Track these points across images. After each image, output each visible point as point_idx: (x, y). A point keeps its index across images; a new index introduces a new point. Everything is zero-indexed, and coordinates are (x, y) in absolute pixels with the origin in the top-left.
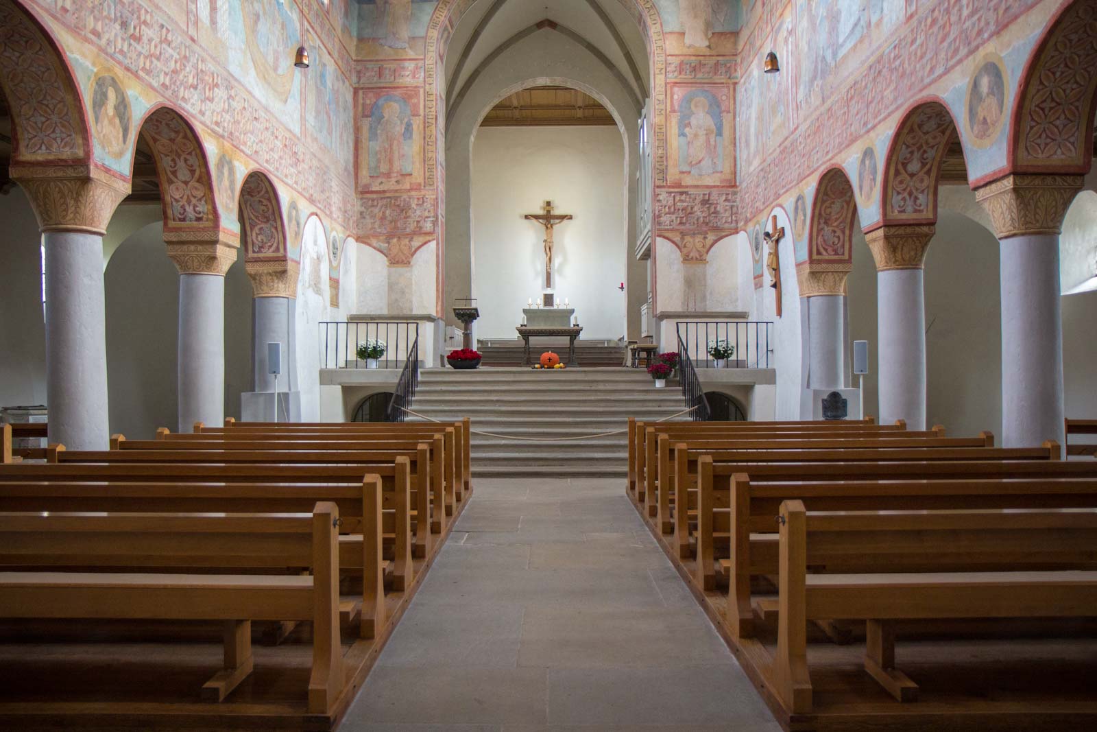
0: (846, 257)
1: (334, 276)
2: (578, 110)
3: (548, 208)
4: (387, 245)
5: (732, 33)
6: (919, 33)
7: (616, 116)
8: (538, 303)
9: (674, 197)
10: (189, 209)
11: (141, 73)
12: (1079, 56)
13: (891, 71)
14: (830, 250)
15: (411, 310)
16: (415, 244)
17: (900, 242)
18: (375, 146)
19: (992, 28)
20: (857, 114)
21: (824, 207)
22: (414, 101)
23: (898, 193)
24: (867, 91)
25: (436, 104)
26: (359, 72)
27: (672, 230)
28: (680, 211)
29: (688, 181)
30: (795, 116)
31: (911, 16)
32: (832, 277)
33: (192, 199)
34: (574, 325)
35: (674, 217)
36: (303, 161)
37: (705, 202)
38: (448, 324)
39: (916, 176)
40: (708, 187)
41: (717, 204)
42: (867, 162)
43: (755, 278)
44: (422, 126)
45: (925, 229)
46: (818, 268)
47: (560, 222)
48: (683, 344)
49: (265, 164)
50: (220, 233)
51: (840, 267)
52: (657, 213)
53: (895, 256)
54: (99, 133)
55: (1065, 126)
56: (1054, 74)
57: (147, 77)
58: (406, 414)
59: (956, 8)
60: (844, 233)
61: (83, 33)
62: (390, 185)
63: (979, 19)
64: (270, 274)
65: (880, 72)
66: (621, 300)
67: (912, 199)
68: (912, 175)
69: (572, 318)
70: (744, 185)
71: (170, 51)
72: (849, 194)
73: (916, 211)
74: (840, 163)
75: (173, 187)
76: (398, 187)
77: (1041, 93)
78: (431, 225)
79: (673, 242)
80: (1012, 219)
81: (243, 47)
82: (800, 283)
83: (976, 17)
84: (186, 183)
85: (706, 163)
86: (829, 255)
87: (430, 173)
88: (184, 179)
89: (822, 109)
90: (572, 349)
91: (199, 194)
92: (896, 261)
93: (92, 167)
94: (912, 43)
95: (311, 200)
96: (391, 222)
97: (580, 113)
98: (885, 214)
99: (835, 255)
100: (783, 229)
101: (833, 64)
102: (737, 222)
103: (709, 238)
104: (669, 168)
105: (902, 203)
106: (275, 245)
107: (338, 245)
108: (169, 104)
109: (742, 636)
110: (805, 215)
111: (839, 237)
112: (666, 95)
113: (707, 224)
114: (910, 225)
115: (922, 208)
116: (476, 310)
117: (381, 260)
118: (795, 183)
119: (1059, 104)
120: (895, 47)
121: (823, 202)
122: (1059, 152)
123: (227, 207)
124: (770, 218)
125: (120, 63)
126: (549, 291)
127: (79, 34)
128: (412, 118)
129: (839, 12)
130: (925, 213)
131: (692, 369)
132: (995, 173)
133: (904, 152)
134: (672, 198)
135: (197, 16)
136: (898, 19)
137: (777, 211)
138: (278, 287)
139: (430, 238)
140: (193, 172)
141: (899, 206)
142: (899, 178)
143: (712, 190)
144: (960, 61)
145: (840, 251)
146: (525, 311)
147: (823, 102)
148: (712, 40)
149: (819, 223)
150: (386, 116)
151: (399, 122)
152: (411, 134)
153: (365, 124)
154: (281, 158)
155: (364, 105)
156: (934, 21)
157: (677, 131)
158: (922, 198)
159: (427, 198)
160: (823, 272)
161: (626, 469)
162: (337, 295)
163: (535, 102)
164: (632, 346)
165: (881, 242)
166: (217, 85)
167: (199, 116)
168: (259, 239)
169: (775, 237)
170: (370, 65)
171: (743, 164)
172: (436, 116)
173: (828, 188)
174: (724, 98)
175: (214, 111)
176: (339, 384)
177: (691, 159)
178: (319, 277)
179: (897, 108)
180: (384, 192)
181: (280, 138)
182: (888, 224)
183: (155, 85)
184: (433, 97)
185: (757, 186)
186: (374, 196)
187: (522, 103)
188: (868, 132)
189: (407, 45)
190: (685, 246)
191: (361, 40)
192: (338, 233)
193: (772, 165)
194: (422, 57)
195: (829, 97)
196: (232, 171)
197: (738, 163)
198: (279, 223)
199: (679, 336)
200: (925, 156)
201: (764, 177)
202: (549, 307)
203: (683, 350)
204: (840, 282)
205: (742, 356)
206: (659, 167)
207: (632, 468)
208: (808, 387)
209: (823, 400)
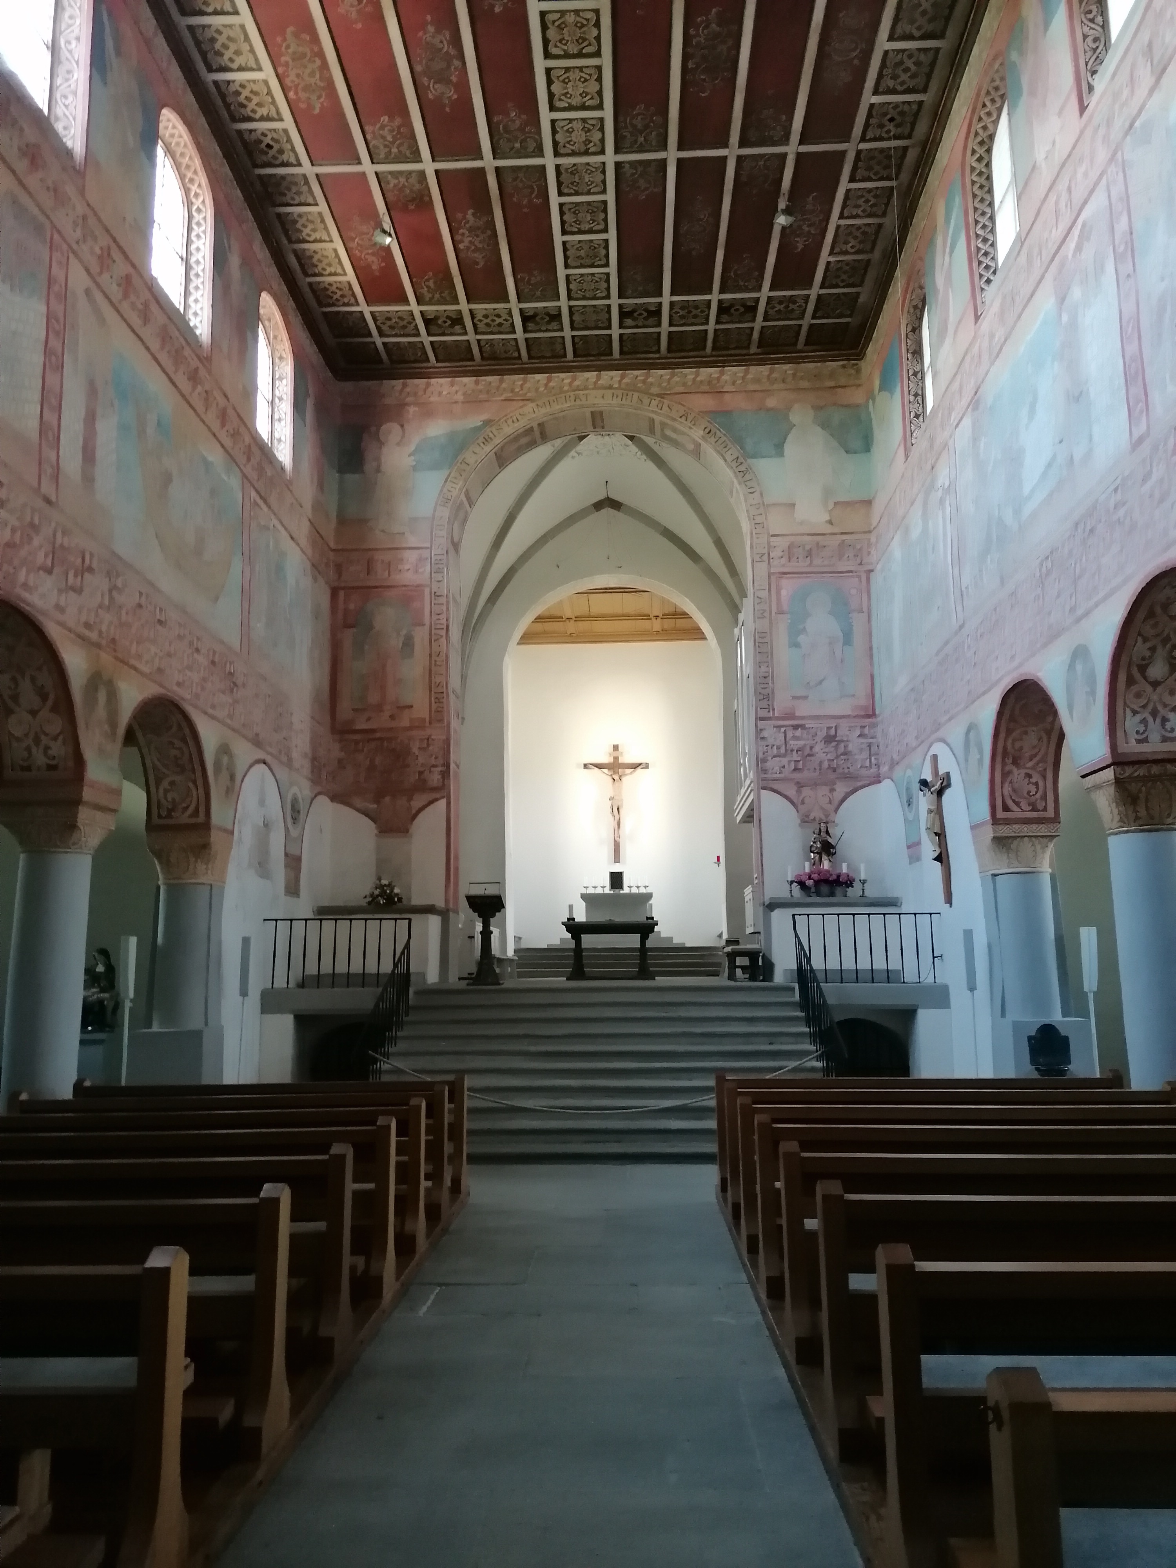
0: (1050, 813)
1: (294, 851)
2: (654, 619)
3: (616, 754)
4: (375, 806)
5: (864, 501)
6: (1155, 464)
7: (703, 625)
8: (603, 884)
9: (785, 732)
10: (38, 753)
13: (1112, 525)
14: (1024, 805)
15: (409, 899)
16: (416, 803)
17: (1144, 788)
18: (361, 666)
20: (1058, 596)
21: (1010, 739)
22: (417, 604)
23: (1135, 713)
24: (1072, 561)
25: (448, 609)
26: (339, 566)
27: (783, 780)
28: (795, 753)
29: (804, 710)
30: (959, 608)
31: (1141, 440)
32: (1031, 844)
33: (43, 737)
34: (648, 917)
35: (785, 761)
36: (244, 685)
37: (830, 739)
39: (1163, 686)
40: (832, 717)
41: (848, 741)
42: (1079, 667)
43: (909, 847)
44: (426, 640)
46: (1005, 831)
47: (631, 773)
48: (802, 948)
49: (175, 688)
50: (85, 788)
51: (1042, 829)
52: (761, 755)
53: (1136, 811)
60: (1044, 777)
64: (184, 850)
65: (1092, 531)
66: (717, 879)
67: (1158, 720)
68: (1155, 684)
69: (646, 907)
70: (888, 714)
72: (1050, 719)
73: (1165, 739)
74: (1034, 671)
75: (12, 719)
78: (439, 777)
79: (786, 797)
81: (144, 518)
82: (979, 855)
84: (34, 713)
85: (831, 684)
86: (1023, 811)
87: (438, 704)
88: (30, 707)
89: (1002, 594)
90: (642, 951)
91: (54, 729)
92: (1137, 818)
94: (1145, 480)
95: (257, 742)
96: (382, 773)
97: (656, 624)
98: (1113, 744)
99: (1032, 810)
100: (948, 774)
101: (1015, 528)
102: (878, 766)
103: (838, 790)
104: (776, 692)
105: (1142, 728)
106: (193, 806)
107: (302, 807)
110: (981, 752)
111: (1036, 784)
112: (770, 590)
113: (834, 770)
114: (1157, 762)
116: (502, 897)
117: (367, 827)
118: (962, 706)
120: (1116, 490)
121: (1009, 732)
123: (100, 750)
124: (928, 758)
126: (616, 868)
131: (818, 987)
133: (1139, 648)
134: (783, 735)
135: (57, 469)
136: (1118, 447)
138: (195, 869)
139: (438, 796)
140: (44, 696)
141: (1137, 732)
142: (1135, 689)
143: (841, 721)
145: (1040, 805)
146: (584, 897)
147: (1002, 582)
148: (835, 512)
149: (1004, 764)
150: (377, 625)
151: (394, 635)
153: (348, 637)
154: (204, 680)
155: (345, 610)
157: (787, 640)
159: (433, 740)
160: (1015, 837)
161: (713, 1148)
162: (297, 878)
163: (595, 610)
164: (731, 948)
165: (1112, 790)
166: (90, 570)
167: (54, 612)
168: (169, 797)
169: (937, 786)
170: (354, 557)
171: (885, 683)
172: (447, 627)
173: (1016, 712)
174: (854, 592)
175: (82, 606)
176: (290, 1012)
177: (807, 678)
178: (268, 853)
179: (1125, 581)
180: (373, 731)
181: (203, 651)
182: (1120, 761)
184: (443, 600)
185: (907, 713)
186: (357, 737)
187: (577, 612)
188: (1078, 620)
189: (407, 529)
190: (803, 803)
191: (342, 522)
192: (302, 789)
193: (927, 683)
194: (429, 545)
195: (1011, 577)
196: (113, 695)
197: (877, 682)
198: (199, 773)
199: (797, 936)
201: (916, 700)
202: (617, 891)
203: (803, 955)
204: (1044, 852)
205: (895, 965)
206: (763, 692)
207: (722, 1146)
208: (1003, 1014)
209: (1030, 1038)
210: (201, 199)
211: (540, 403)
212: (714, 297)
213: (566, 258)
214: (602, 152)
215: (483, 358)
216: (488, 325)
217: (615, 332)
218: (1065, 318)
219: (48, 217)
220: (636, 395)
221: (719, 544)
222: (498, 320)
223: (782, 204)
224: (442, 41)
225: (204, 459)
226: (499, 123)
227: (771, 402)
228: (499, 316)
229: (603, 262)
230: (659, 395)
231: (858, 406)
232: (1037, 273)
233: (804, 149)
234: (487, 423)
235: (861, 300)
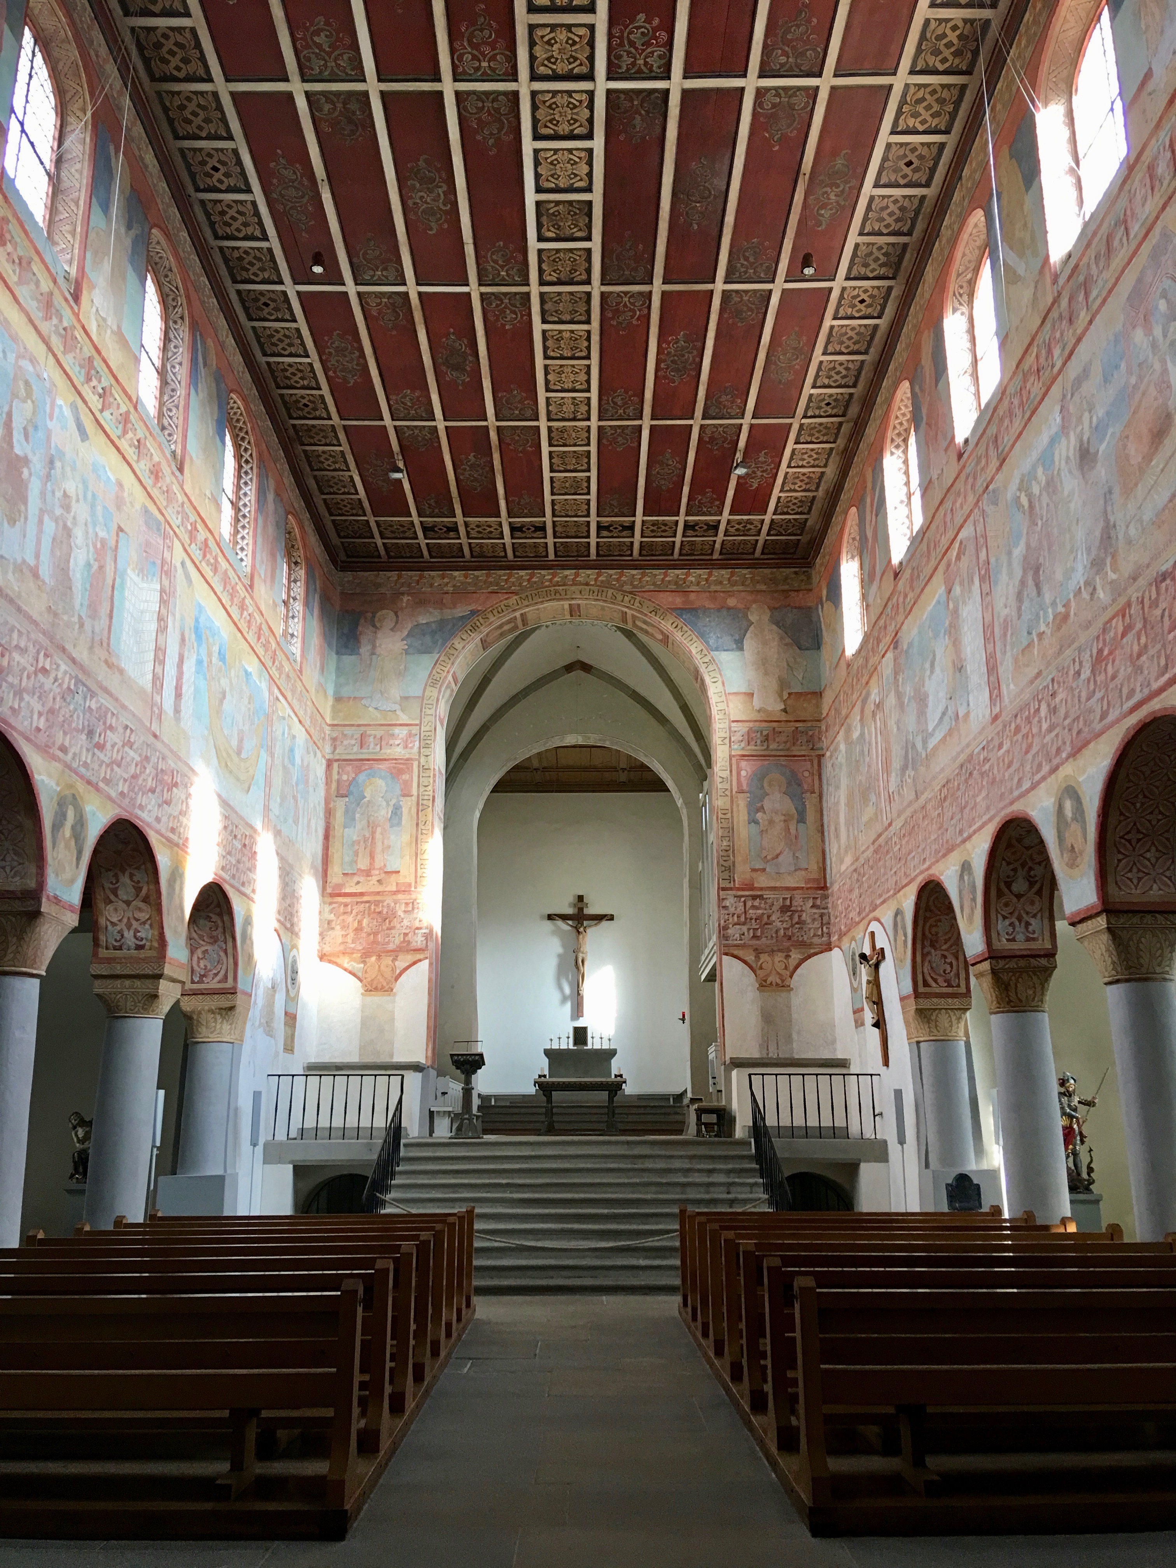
0: (963, 990)
1: (291, 1010)
2: (621, 771)
3: (580, 905)
4: (362, 966)
5: (814, 693)
6: (1004, 738)
7: (670, 784)
8: (566, 1041)
9: (745, 902)
10: (129, 935)
11: (101, 785)
12: (1157, 787)
13: (982, 774)
14: (940, 980)
15: (392, 1056)
16: (401, 964)
17: (1013, 978)
18: (353, 834)
19: (1068, 749)
20: (952, 818)
21: (928, 925)
22: (406, 777)
23: (1005, 918)
24: (959, 793)
25: (434, 781)
26: (334, 740)
27: (743, 946)
28: (753, 921)
29: (762, 881)
30: (888, 808)
31: (996, 718)
32: (948, 1015)
33: (134, 923)
34: (616, 1076)
35: (745, 929)
37: (785, 909)
38: (441, 1073)
39: (1023, 897)
40: (788, 889)
41: (802, 911)
42: (966, 878)
43: (854, 1012)
44: (414, 810)
45: (1043, 962)
46: (925, 1004)
47: (596, 924)
48: (757, 1106)
49: (221, 873)
50: (166, 964)
51: (956, 1003)
52: (723, 923)
53: (1008, 996)
54: (54, 859)
55: (1157, 859)
56: (1134, 804)
57: (106, 788)
58: (383, 1203)
59: (1037, 719)
60: (957, 958)
61: (51, 751)
62: (369, 885)
63: (1057, 736)
64: (212, 1011)
65: (971, 774)
66: (682, 1036)
67: (1023, 924)
68: (1019, 896)
69: (614, 1062)
70: (836, 887)
71: (132, 753)
73: (1028, 939)
74: (937, 874)
75: (110, 907)
76: (379, 888)
77: (1123, 823)
78: (423, 939)
79: (745, 962)
80: (1113, 963)
81: (206, 732)
82: (907, 1023)
83: (1053, 734)
84: (128, 903)
85: (786, 858)
86: (940, 986)
87: (424, 870)
88: (125, 898)
89: (917, 805)
90: (611, 1108)
91: (144, 916)
92: (1009, 1001)
93: (44, 900)
94: (999, 747)
96: (369, 935)
97: (623, 777)
98: (989, 943)
99: (947, 986)
100: (882, 949)
101: (924, 756)
102: (829, 935)
103: (793, 957)
104: (736, 865)
105: (1011, 930)
106: (222, 972)
107: (299, 968)
108: (125, 815)
109: (780, 1448)
110: (905, 935)
111: (951, 964)
112: (731, 771)
113: (790, 938)
114: (1023, 957)
115: (1035, 936)
116: (481, 1055)
117: (354, 986)
118: (892, 892)
119: (1146, 835)
120: (983, 748)
121: (926, 919)
122: (1155, 887)
123: (175, 932)
124: (867, 935)
125: (82, 777)
126: (579, 1023)
127: (48, 753)
128: (402, 798)
129: (926, 696)
130: (1040, 942)
131: (770, 1141)
132: (1088, 909)
133: (1005, 870)
134: (742, 904)
135: (161, 709)
136: (984, 716)
137: (874, 926)
138: (221, 1028)
139: (421, 956)
140: (138, 890)
141: (1007, 933)
142: (1004, 900)
143: (794, 892)
144: (1044, 778)
145: (955, 981)
146: (548, 1053)
147: (917, 798)
148: (789, 702)
149: (923, 948)
150: (368, 794)
151: (384, 804)
152: (400, 819)
153: (340, 805)
154: (238, 862)
155: (338, 781)
156: (1018, 729)
157: (746, 818)
158: (1035, 924)
159: (418, 903)
160: (935, 1009)
161: (677, 1282)
162: (293, 1035)
164: (696, 1106)
165: (989, 978)
166: (176, 784)
167: (155, 824)
168: (202, 965)
169: (874, 960)
170: (348, 731)
171: (834, 859)
172: (434, 797)
173: (931, 903)
174: (806, 774)
175: (170, 815)
176: (290, 1163)
177: (764, 853)
178: (273, 1012)
179: (990, 820)
180: (362, 894)
181: (239, 837)
182: (992, 955)
183: (113, 794)
184: (430, 773)
185: (851, 891)
186: (348, 900)
187: (545, 764)
188: (964, 841)
189: (397, 707)
190: (761, 968)
191: (338, 699)
192: (300, 951)
193: (866, 867)
194: (417, 722)
195: (922, 793)
197: (828, 857)
198: (230, 944)
199: (752, 1094)
200: (1032, 873)
201: (858, 880)
202: (580, 1047)
203: (758, 1113)
204: (959, 1022)
205: (840, 1123)
206: (725, 864)
207: (684, 1280)
208: (927, 1166)
209: (947, 1185)
210: (249, 453)
211: (523, 596)
212: (681, 519)
213: (552, 487)
214: (588, 419)
215: (472, 556)
216: (479, 532)
217: (593, 540)
218: (951, 605)
219: (163, 515)
220: (610, 591)
221: (685, 709)
222: (489, 529)
223: (739, 456)
224: (462, 345)
225: (246, 671)
226: (502, 397)
227: (732, 602)
228: (490, 526)
229: (585, 491)
230: (631, 593)
231: (810, 608)
232: (933, 563)
233: (755, 421)
234: (473, 613)
235: (809, 524)
